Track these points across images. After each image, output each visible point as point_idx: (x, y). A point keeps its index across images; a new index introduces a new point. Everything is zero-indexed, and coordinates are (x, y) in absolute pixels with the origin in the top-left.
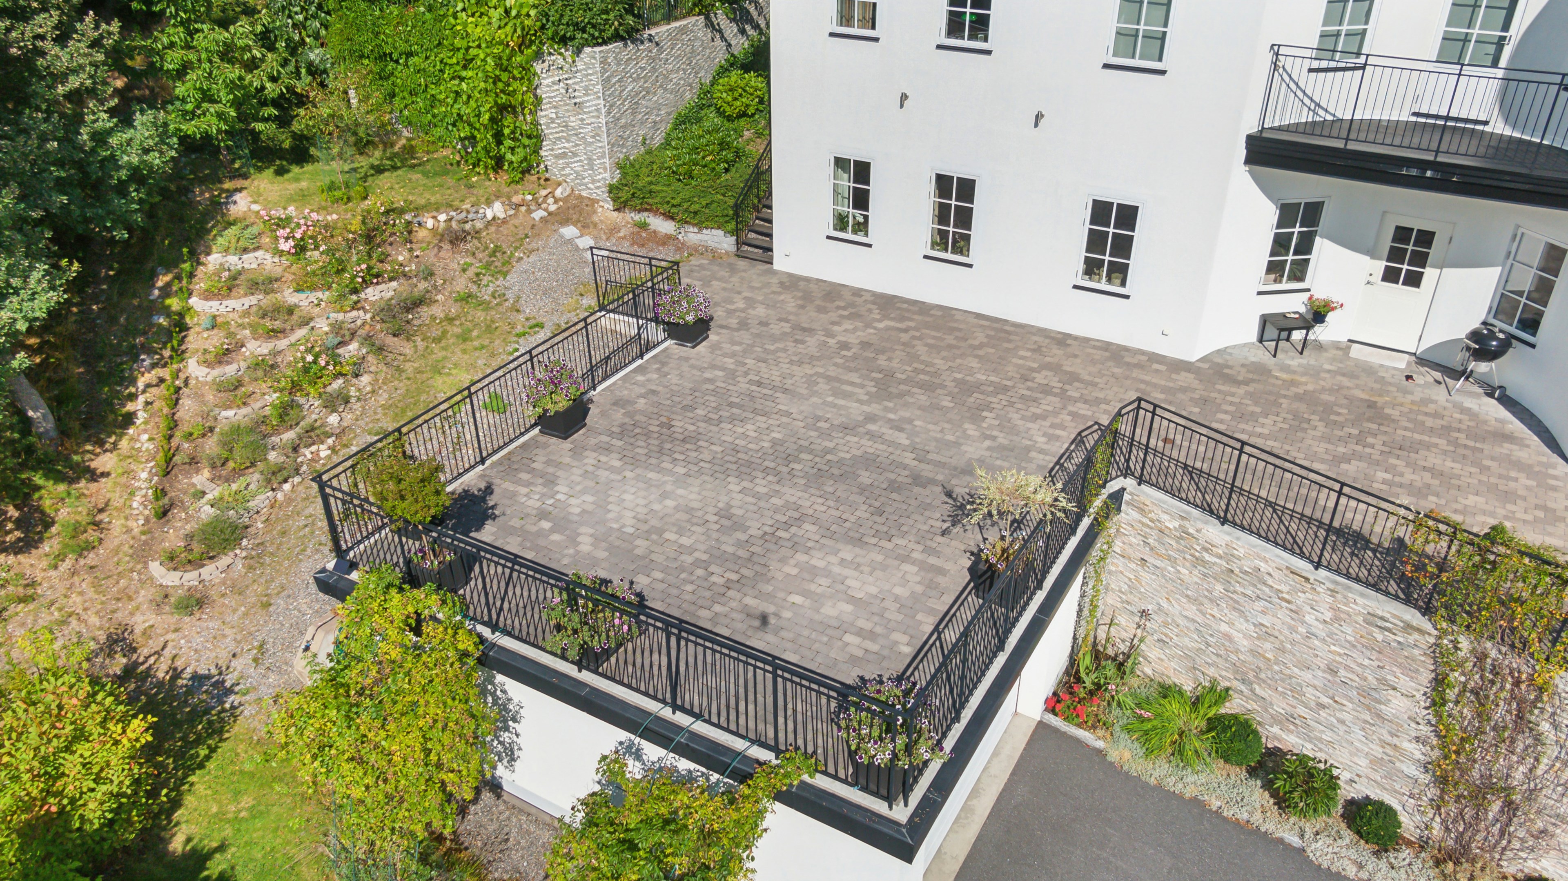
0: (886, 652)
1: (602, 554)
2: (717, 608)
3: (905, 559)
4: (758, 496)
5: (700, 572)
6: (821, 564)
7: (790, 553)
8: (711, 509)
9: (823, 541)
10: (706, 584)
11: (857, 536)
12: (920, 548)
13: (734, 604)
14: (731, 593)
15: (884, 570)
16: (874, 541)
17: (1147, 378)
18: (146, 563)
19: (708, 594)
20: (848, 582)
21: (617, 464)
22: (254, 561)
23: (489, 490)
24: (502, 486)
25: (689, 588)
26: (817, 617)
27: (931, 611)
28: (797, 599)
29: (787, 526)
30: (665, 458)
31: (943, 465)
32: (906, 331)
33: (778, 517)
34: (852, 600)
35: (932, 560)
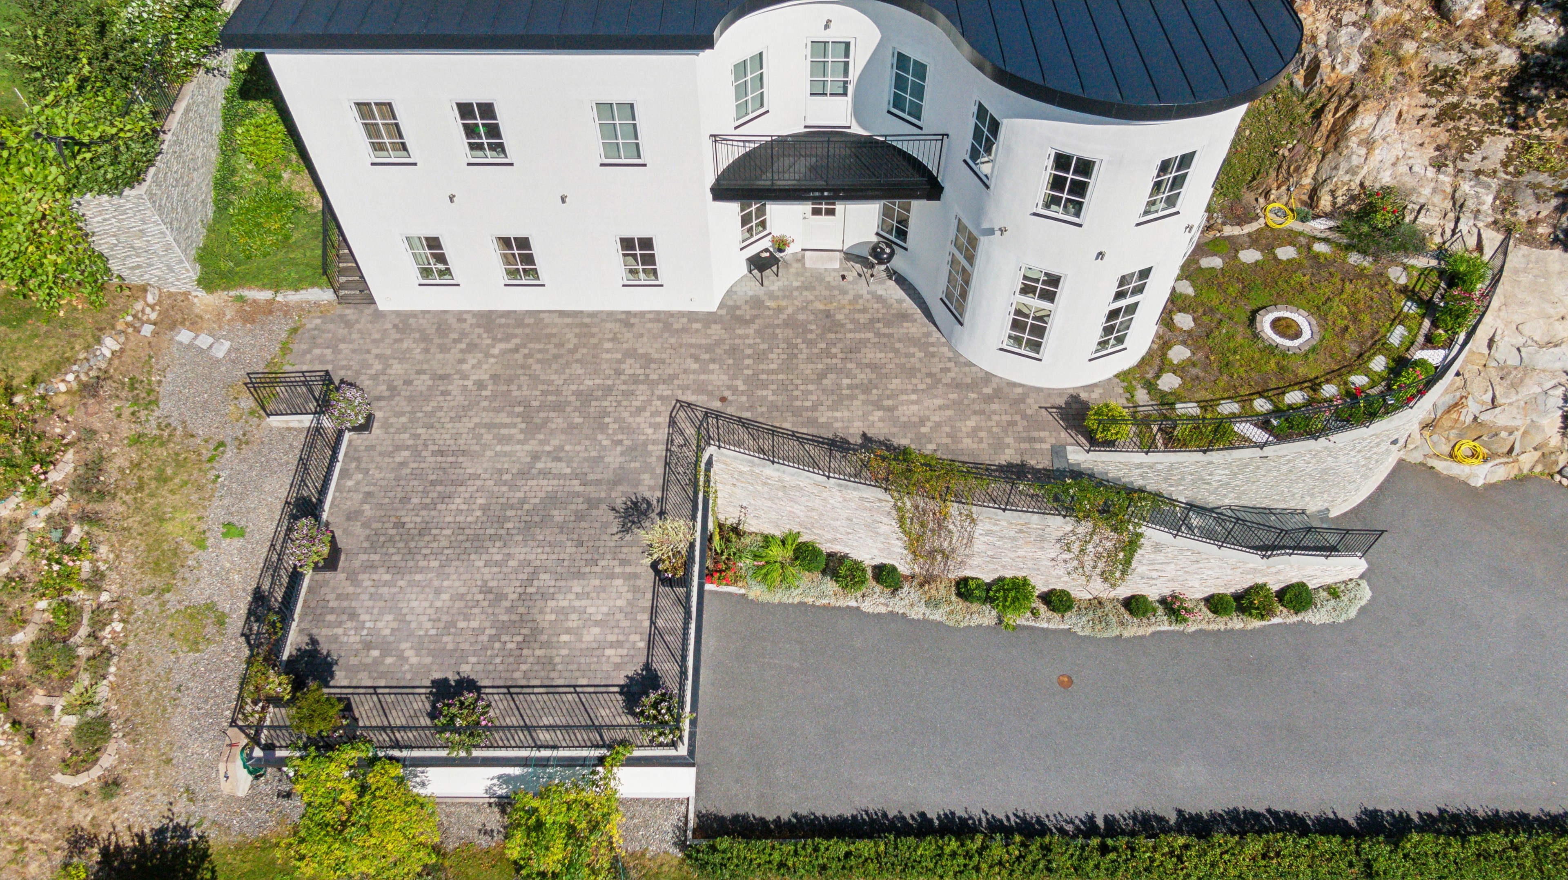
0: (632, 652)
1: (428, 660)
2: (523, 667)
3: (612, 576)
4: (497, 564)
5: (497, 645)
6: (565, 603)
7: (542, 603)
8: (476, 590)
9: (558, 584)
10: (506, 653)
11: (575, 570)
12: (617, 563)
13: (531, 660)
14: (525, 652)
15: (604, 591)
16: (587, 570)
17: (693, 341)
18: (48, 778)
19: (511, 659)
20: (589, 610)
21: (387, 577)
22: (133, 734)
23: (314, 641)
24: (322, 634)
25: (498, 660)
26: (583, 646)
27: (643, 610)
28: (565, 638)
29: (530, 581)
30: (418, 557)
31: (598, 482)
32: (516, 350)
33: (521, 576)
34: (597, 623)
35: (628, 570)
